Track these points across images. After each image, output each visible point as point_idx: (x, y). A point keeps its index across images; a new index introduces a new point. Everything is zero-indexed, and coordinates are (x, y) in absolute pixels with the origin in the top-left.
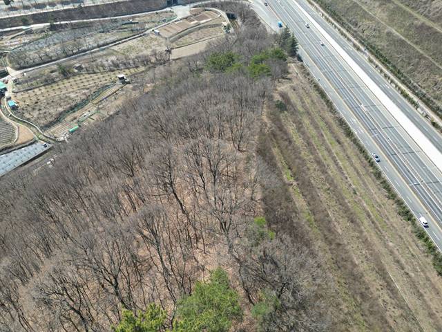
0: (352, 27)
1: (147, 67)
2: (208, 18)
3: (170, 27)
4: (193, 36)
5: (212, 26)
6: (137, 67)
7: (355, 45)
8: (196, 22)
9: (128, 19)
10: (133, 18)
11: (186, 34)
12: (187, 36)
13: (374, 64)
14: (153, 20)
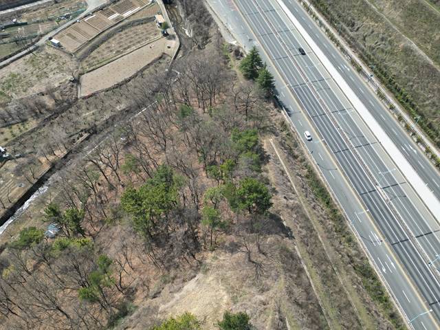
0: (347, 29)
1: (40, 120)
2: (134, 6)
3: (77, 29)
4: (113, 43)
5: (141, 22)
6: (24, 121)
7: (353, 63)
8: (116, 15)
9: (10, 16)
10: (19, 14)
11: (103, 42)
12: (103, 46)
13: (388, 102)
14: (50, 15)
